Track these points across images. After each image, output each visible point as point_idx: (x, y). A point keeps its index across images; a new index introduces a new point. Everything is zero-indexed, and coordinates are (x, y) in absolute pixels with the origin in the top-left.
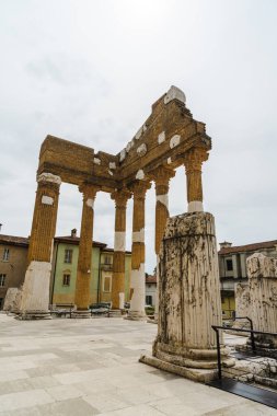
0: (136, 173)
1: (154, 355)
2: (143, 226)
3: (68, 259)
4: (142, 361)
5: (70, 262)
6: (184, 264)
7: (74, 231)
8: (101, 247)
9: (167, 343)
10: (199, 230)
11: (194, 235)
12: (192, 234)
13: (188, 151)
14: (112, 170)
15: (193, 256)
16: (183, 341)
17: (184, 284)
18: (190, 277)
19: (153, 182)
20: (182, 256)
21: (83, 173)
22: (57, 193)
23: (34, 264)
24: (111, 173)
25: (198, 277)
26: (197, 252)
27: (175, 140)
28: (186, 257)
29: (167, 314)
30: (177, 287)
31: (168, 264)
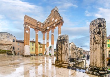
0: (47, 27)
1: (55, 63)
2: (49, 39)
3: (33, 45)
4: (53, 64)
5: (33, 46)
6: (62, 46)
7: (33, 40)
8: (39, 43)
9: (58, 61)
10: (66, 39)
11: (65, 40)
12: (64, 40)
13: (59, 23)
14: (42, 26)
15: (64, 44)
16: (62, 61)
17: (62, 50)
18: (64, 48)
19: (51, 30)
20: (62, 44)
21: (35, 26)
22: (29, 30)
23: (25, 46)
24: (42, 27)
25: (65, 48)
26: (65, 43)
27: (56, 20)
28: (63, 44)
29: (58, 56)
30: (61, 50)
31: (58, 46)
